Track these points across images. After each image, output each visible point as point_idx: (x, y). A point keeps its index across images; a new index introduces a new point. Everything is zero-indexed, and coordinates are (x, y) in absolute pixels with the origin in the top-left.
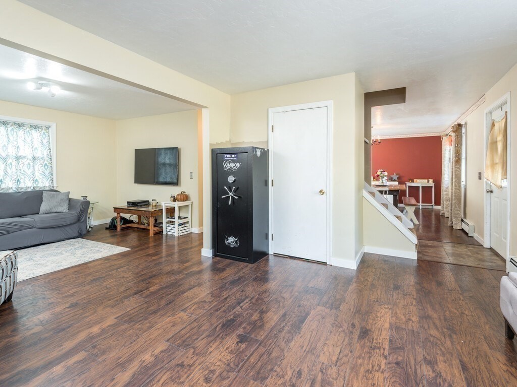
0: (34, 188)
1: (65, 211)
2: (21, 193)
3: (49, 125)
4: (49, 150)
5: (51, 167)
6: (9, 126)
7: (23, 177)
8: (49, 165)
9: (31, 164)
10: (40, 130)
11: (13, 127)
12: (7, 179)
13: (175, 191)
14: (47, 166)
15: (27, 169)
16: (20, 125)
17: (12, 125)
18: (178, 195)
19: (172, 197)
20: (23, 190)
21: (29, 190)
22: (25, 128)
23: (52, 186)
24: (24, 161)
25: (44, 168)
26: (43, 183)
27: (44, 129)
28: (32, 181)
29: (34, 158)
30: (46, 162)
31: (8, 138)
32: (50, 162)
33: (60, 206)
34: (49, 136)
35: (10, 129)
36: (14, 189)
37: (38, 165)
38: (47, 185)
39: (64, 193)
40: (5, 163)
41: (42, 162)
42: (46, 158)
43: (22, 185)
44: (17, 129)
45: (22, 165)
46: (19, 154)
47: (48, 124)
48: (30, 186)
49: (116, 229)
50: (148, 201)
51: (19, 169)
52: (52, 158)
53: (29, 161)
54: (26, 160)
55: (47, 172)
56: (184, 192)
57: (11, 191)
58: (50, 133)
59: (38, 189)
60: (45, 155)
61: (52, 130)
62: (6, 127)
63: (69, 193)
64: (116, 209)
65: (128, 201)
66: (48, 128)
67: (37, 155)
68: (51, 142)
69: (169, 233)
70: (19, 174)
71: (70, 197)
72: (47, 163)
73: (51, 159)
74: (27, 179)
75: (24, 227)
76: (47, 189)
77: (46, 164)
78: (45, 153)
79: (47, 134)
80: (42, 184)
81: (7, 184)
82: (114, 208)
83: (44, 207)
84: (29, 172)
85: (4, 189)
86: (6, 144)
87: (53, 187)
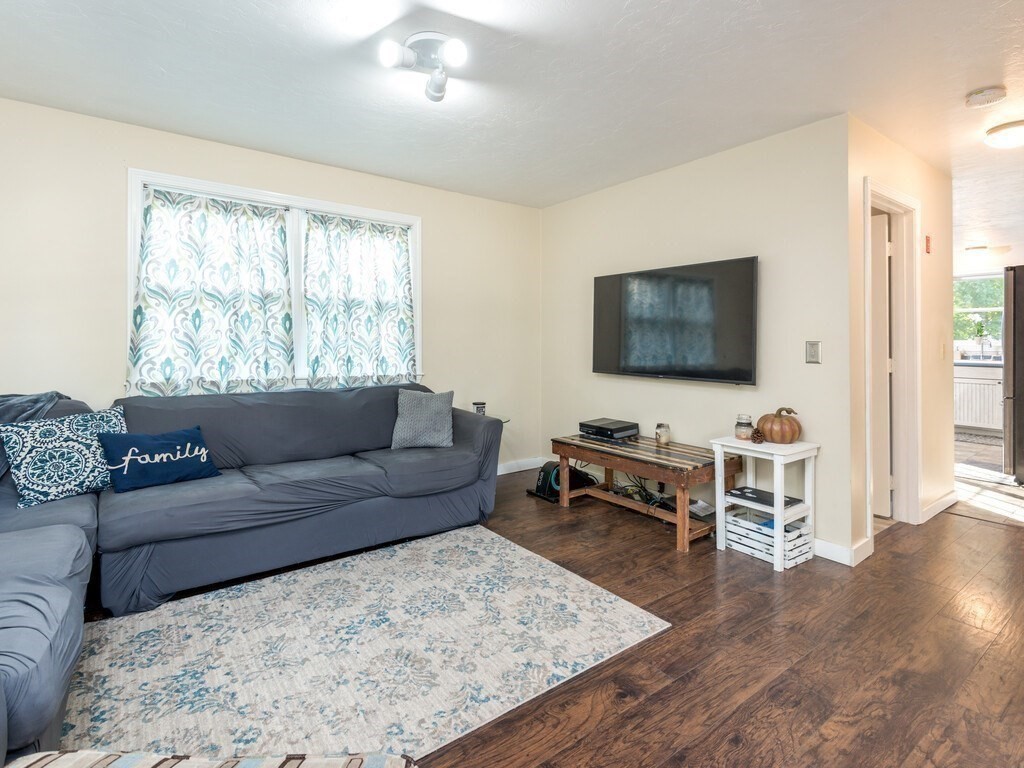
0: (378, 379)
1: (444, 444)
2: (353, 393)
3: (409, 222)
4: (408, 286)
5: (412, 327)
6: (331, 227)
7: (357, 351)
8: (408, 322)
9: (374, 319)
10: (391, 236)
11: (339, 230)
12: (327, 357)
13: (746, 402)
14: (404, 323)
15: (366, 333)
16: (352, 225)
17: (337, 225)
18: (765, 419)
19: (739, 424)
20: (356, 385)
21: (370, 384)
22: (362, 231)
23: (412, 373)
24: (360, 311)
25: (397, 330)
26: (396, 369)
27: (397, 233)
28: (376, 362)
29: (379, 306)
30: (402, 315)
31: (330, 255)
32: (409, 314)
33: (435, 430)
34: (407, 250)
35: (333, 234)
36: (341, 381)
37: (386, 322)
38: (404, 372)
39: (442, 395)
40: (325, 317)
41: (394, 314)
42: (402, 306)
43: (356, 372)
44: (348, 233)
45: (357, 322)
46: (352, 296)
47: (404, 219)
48: (370, 375)
49: (558, 501)
50: (635, 426)
51: (350, 331)
52: (413, 305)
53: (369, 313)
54: (363, 310)
55: (403, 341)
56: (789, 411)
57: (334, 385)
58: (409, 242)
59: (385, 383)
60: (400, 298)
61: (414, 236)
62: (326, 229)
63: (451, 394)
64: (558, 445)
65: (582, 421)
66: (406, 230)
67: (384, 299)
68: (411, 265)
69: (735, 547)
70: (351, 343)
71: (454, 406)
72: (404, 317)
73: (411, 307)
74: (365, 357)
75: (362, 492)
76: (404, 382)
77: (402, 319)
78: (401, 295)
79: (404, 245)
80: (394, 369)
81: (328, 368)
82: (554, 441)
83: (401, 433)
84: (369, 338)
85: (322, 379)
86: (327, 270)
87: (415, 377)
